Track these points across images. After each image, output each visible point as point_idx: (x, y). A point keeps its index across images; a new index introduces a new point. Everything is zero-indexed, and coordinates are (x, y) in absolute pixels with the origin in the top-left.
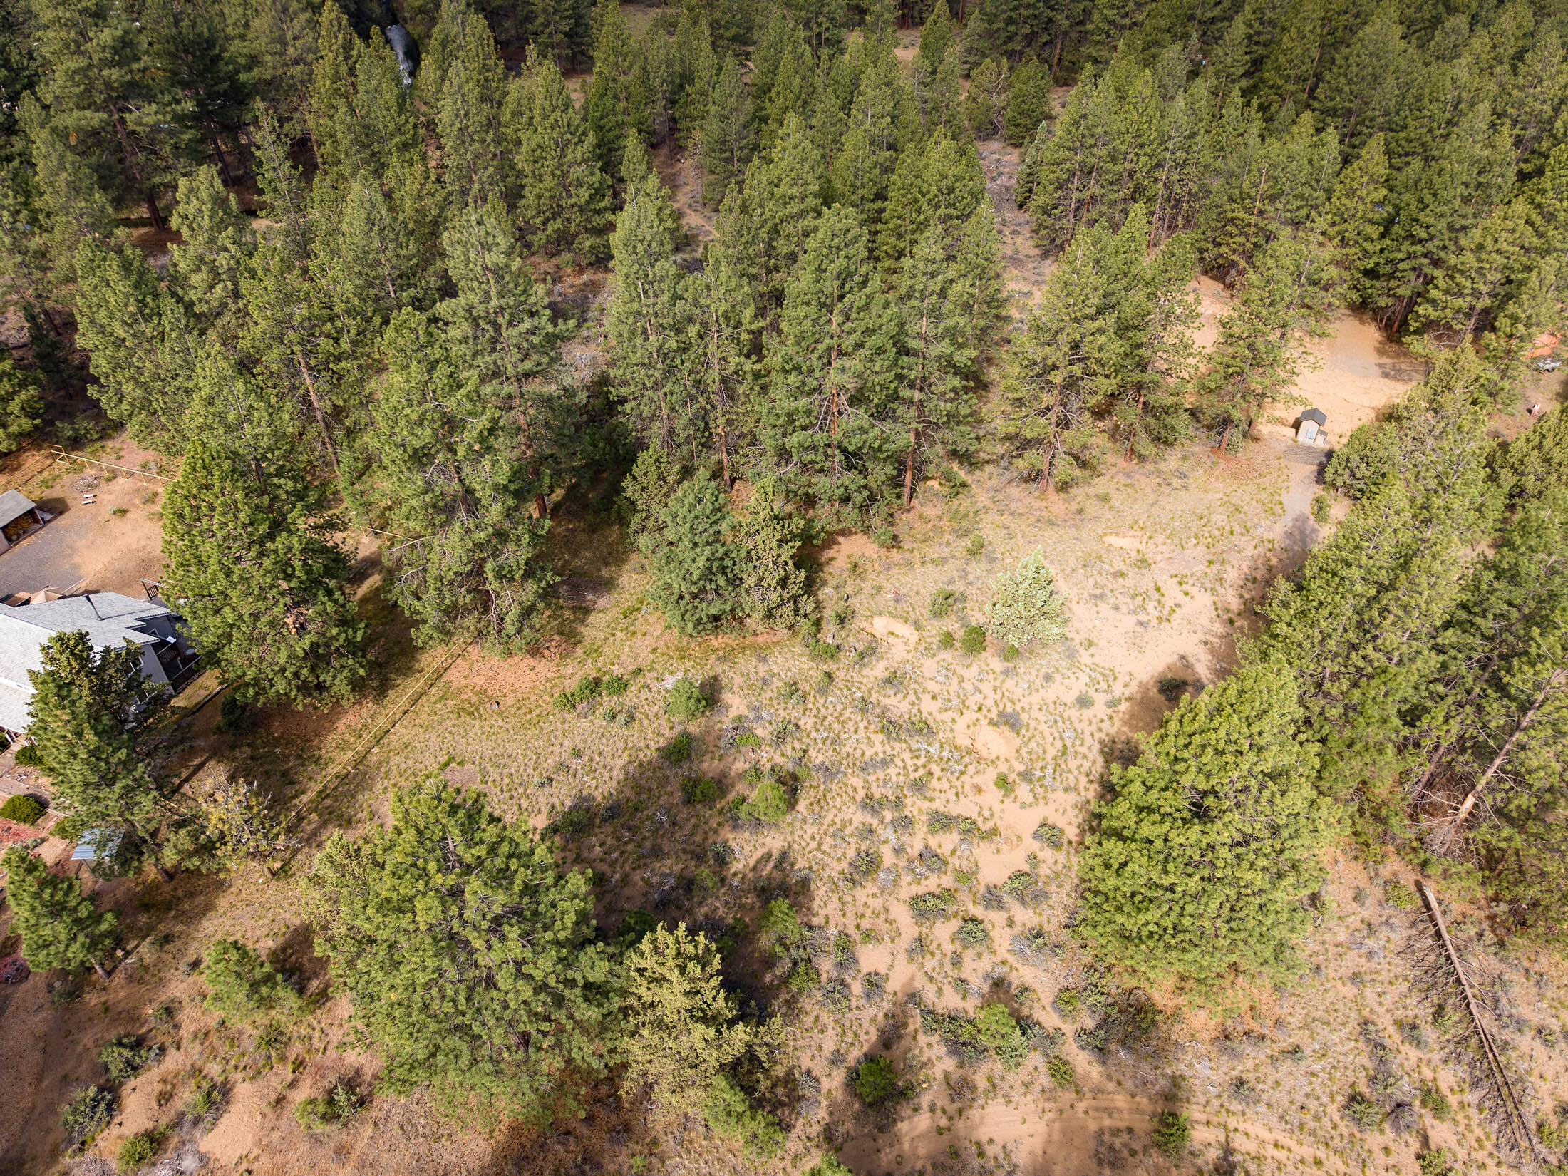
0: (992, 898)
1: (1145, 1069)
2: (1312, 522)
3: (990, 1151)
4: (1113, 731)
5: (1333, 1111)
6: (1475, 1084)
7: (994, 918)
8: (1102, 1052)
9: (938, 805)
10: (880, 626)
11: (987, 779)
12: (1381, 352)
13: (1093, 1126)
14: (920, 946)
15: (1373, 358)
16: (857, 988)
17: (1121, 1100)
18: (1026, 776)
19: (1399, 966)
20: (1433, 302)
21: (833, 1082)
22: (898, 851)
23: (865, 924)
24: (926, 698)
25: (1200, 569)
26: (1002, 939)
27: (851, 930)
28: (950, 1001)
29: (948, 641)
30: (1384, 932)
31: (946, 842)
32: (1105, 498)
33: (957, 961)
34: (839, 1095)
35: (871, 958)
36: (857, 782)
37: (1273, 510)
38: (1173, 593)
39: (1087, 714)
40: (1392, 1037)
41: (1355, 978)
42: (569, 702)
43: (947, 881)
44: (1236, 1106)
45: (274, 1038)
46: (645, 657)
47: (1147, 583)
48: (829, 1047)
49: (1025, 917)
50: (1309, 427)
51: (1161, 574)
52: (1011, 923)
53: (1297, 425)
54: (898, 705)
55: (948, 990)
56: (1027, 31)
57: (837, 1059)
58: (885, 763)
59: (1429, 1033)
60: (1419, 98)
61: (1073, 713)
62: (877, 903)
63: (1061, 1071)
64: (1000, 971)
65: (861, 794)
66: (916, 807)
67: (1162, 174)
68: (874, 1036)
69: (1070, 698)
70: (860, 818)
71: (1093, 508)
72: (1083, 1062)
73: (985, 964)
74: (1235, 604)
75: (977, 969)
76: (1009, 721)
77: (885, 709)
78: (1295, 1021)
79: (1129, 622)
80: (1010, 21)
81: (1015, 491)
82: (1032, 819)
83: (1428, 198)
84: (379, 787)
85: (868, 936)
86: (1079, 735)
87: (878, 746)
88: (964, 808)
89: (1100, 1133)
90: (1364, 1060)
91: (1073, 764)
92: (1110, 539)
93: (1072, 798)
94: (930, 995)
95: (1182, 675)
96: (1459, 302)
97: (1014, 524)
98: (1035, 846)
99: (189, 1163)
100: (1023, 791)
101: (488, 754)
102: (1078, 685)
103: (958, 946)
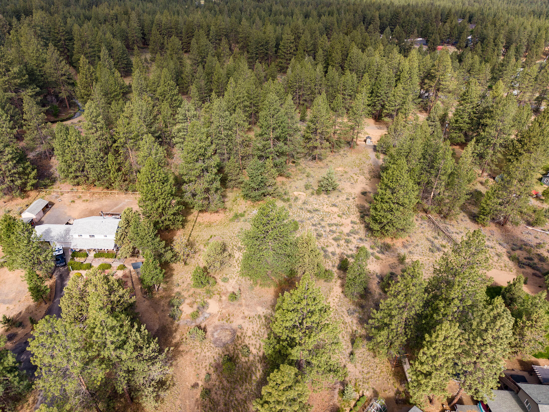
0: (348, 235)
1: (392, 254)
2: (377, 159)
3: (371, 272)
4: (357, 203)
5: (428, 252)
6: (449, 242)
7: (350, 238)
8: (383, 253)
9: (328, 222)
10: (296, 193)
11: (336, 216)
12: (376, 124)
13: (388, 264)
14: (338, 246)
15: (375, 126)
16: (330, 255)
17: (390, 259)
18: (343, 214)
19: (429, 229)
20: (387, 109)
21: (335, 270)
22: (325, 231)
23: (326, 244)
24: (314, 205)
25: (358, 172)
26: (354, 241)
27: (323, 246)
28: (350, 253)
29: (313, 194)
30: (424, 225)
31: (334, 228)
32: (331, 161)
33: (347, 246)
34: (338, 271)
35: (330, 249)
36: (308, 222)
37: (368, 158)
38: (356, 177)
39: (350, 201)
40: (432, 239)
41: (422, 232)
42: (231, 220)
43: (338, 234)
44: (411, 255)
45: (208, 291)
46: (245, 209)
47: (349, 176)
48: (331, 265)
49: (357, 236)
50: (368, 140)
51: (351, 174)
52: (354, 238)
53: (365, 141)
54: (309, 207)
55: (349, 251)
56: (262, 56)
57: (333, 266)
58: (313, 217)
59: (439, 237)
60: (369, 65)
61: (347, 201)
62: (326, 241)
63: (378, 258)
64: (357, 246)
65: (311, 224)
66: (323, 224)
67: (316, 87)
68: (338, 261)
69: (345, 199)
70: (313, 228)
71: (329, 164)
72: (380, 255)
73: (353, 245)
74: (369, 177)
75: (352, 246)
76: (334, 205)
77: (307, 208)
78: (415, 241)
79: (349, 184)
80: (257, 54)
81: (310, 163)
82: (349, 221)
83: (379, 87)
84: (197, 244)
85: (327, 246)
86: (350, 205)
87: (309, 215)
88: (334, 221)
89: (389, 265)
90: (429, 243)
91: (352, 210)
92: (337, 169)
93: (355, 216)
94: (345, 252)
95: (365, 191)
96: (392, 108)
97: (314, 169)
98: (352, 225)
99: (206, 315)
100: (344, 216)
101: (220, 233)
102: (345, 197)
103: (346, 244)
